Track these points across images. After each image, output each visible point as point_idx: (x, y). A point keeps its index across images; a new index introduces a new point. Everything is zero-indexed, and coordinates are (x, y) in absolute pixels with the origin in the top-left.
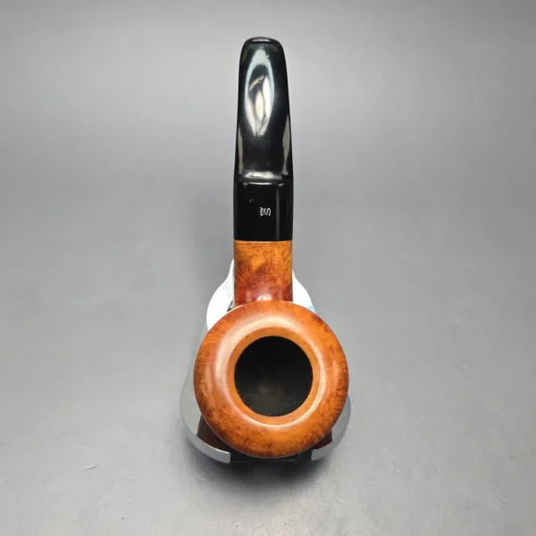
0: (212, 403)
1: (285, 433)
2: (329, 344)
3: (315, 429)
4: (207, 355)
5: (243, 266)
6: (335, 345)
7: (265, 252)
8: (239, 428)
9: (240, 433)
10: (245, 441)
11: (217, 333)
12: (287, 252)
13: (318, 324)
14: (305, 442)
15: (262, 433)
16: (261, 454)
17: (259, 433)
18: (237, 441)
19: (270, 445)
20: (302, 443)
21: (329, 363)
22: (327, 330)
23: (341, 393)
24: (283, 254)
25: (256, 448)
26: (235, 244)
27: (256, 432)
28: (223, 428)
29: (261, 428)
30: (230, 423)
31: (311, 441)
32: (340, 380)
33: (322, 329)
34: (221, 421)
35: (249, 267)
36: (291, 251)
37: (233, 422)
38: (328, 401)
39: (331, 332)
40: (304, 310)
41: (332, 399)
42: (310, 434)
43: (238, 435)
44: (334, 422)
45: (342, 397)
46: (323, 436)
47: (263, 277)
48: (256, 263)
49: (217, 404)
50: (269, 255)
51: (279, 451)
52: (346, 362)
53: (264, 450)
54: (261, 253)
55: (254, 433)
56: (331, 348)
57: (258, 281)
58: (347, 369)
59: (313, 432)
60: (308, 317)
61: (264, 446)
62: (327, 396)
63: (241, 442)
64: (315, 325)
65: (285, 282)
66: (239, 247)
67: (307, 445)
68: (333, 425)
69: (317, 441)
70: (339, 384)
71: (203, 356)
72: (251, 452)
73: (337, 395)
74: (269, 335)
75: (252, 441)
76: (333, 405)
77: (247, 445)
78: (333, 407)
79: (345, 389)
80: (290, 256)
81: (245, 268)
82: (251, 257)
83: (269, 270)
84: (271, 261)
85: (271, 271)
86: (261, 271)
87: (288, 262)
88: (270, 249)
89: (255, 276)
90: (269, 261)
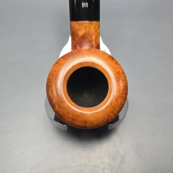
0: (55, 101)
1: (94, 116)
2: (117, 70)
3: (110, 114)
4: (53, 76)
5: (74, 35)
6: (121, 71)
7: (85, 27)
8: (69, 113)
9: (70, 116)
10: (72, 120)
11: (57, 65)
12: (97, 28)
13: (112, 60)
14: (104, 121)
15: (81, 116)
16: (81, 127)
17: (79, 116)
18: (68, 120)
19: (85, 122)
20: (102, 121)
21: (118, 80)
22: (117, 63)
23: (124, 96)
24: (95, 28)
25: (78, 123)
26: (71, 24)
27: (78, 116)
28: (61, 113)
29: (81, 113)
30: (64, 111)
31: (108, 121)
32: (123, 89)
33: (114, 63)
34: (60, 110)
35: (78, 35)
36: (99, 27)
37: (66, 111)
38: (117, 100)
39: (119, 64)
40: (104, 53)
41: (119, 99)
42: (107, 117)
43: (68, 117)
44: (120, 110)
45: (124, 98)
46: (114, 118)
47: (85, 40)
48: (81, 33)
49: (57, 102)
50: (87, 29)
51: (90, 125)
52: (126, 80)
53: (83, 125)
54: (83, 27)
55: (77, 116)
56: (119, 72)
57: (82, 42)
58: (127, 84)
59: (109, 116)
60: (107, 56)
61: (82, 123)
62: (116, 97)
63: (70, 120)
64: (110, 61)
65: (96, 43)
66: (72, 25)
67: (105, 122)
68: (119, 113)
69: (111, 120)
70: (123, 91)
71: (50, 77)
72: (76, 125)
73: (121, 96)
74: (85, 66)
75: (76, 120)
76: (119, 102)
77: (73, 122)
78: (119, 103)
79: (126, 94)
80: (98, 30)
81: (76, 36)
82: (78, 30)
83: (88, 37)
84: (89, 32)
85: (89, 37)
86: (84, 37)
87: (98, 33)
88: (88, 25)
89: (81, 40)
90: (88, 32)
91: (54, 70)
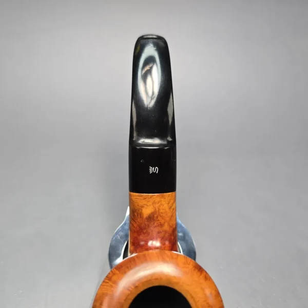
5: (136, 214)
7: (154, 203)
12: (172, 201)
24: (169, 203)
35: (141, 215)
36: (175, 201)
39: (210, 279)
47: (152, 223)
48: (147, 212)
50: (157, 206)
54: (150, 203)
57: (149, 226)
65: (171, 226)
66: (133, 198)
80: (174, 205)
81: (138, 215)
82: (142, 207)
83: (157, 217)
84: (159, 209)
85: (159, 218)
86: (151, 218)
87: (173, 209)
88: (158, 200)
89: (146, 223)
90: (157, 209)
91: (104, 292)
